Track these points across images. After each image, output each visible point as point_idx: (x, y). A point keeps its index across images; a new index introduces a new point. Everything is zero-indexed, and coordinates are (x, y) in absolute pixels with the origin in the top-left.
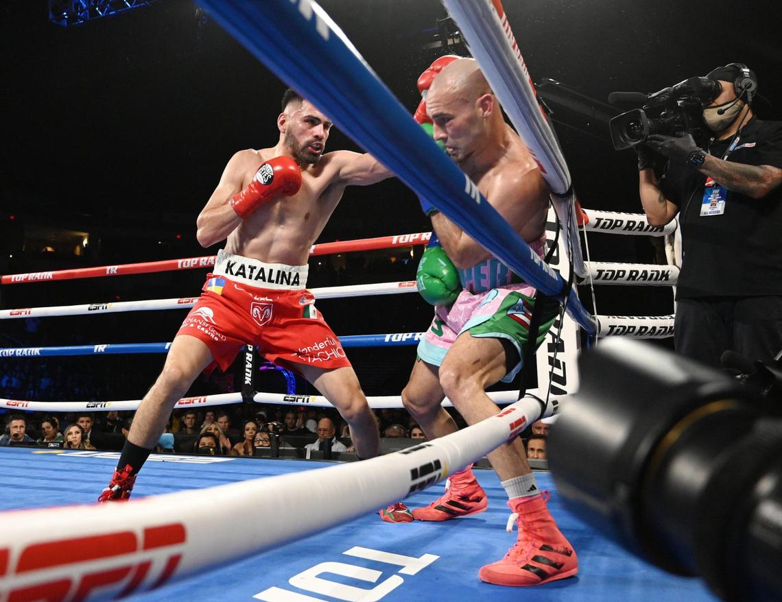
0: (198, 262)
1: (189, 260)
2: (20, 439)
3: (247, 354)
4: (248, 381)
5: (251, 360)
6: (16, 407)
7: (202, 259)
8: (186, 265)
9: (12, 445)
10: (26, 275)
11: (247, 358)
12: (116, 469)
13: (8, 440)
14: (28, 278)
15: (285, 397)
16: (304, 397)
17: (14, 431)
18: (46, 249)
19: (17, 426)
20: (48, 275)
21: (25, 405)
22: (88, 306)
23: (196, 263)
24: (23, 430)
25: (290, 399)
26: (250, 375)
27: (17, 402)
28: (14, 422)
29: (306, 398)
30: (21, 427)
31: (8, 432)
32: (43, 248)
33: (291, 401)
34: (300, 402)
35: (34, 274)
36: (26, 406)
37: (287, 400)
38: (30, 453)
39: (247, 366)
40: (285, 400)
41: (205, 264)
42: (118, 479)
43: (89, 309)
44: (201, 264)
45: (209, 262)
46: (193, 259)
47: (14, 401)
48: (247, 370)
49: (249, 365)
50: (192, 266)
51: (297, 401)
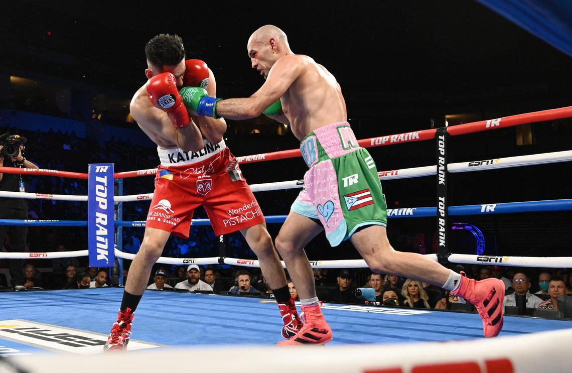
0: (389, 139)
1: (381, 138)
2: (246, 290)
3: (440, 219)
4: (442, 243)
5: (443, 224)
6: (244, 265)
7: (393, 136)
8: (378, 142)
9: (242, 295)
10: (244, 157)
11: (440, 223)
12: (120, 310)
13: (237, 290)
14: (245, 159)
15: (478, 258)
16: (496, 257)
17: (241, 284)
18: (254, 132)
19: (243, 280)
20: (262, 156)
21: (251, 263)
22: (296, 181)
23: (387, 140)
24: (248, 283)
25: (483, 259)
26: (444, 238)
27: (246, 260)
28: (240, 276)
29: (499, 258)
30: (246, 280)
31: (237, 285)
32: (252, 131)
33: (484, 260)
34: (493, 261)
35: (250, 156)
36: (253, 264)
37: (481, 260)
38: (257, 302)
39: (440, 230)
40: (478, 260)
41: (395, 141)
42: (122, 317)
43: (297, 184)
44: (392, 141)
45: (399, 138)
46: (385, 137)
47: (243, 260)
48: (441, 234)
49: (442, 229)
50: (383, 143)
51: (490, 261)
